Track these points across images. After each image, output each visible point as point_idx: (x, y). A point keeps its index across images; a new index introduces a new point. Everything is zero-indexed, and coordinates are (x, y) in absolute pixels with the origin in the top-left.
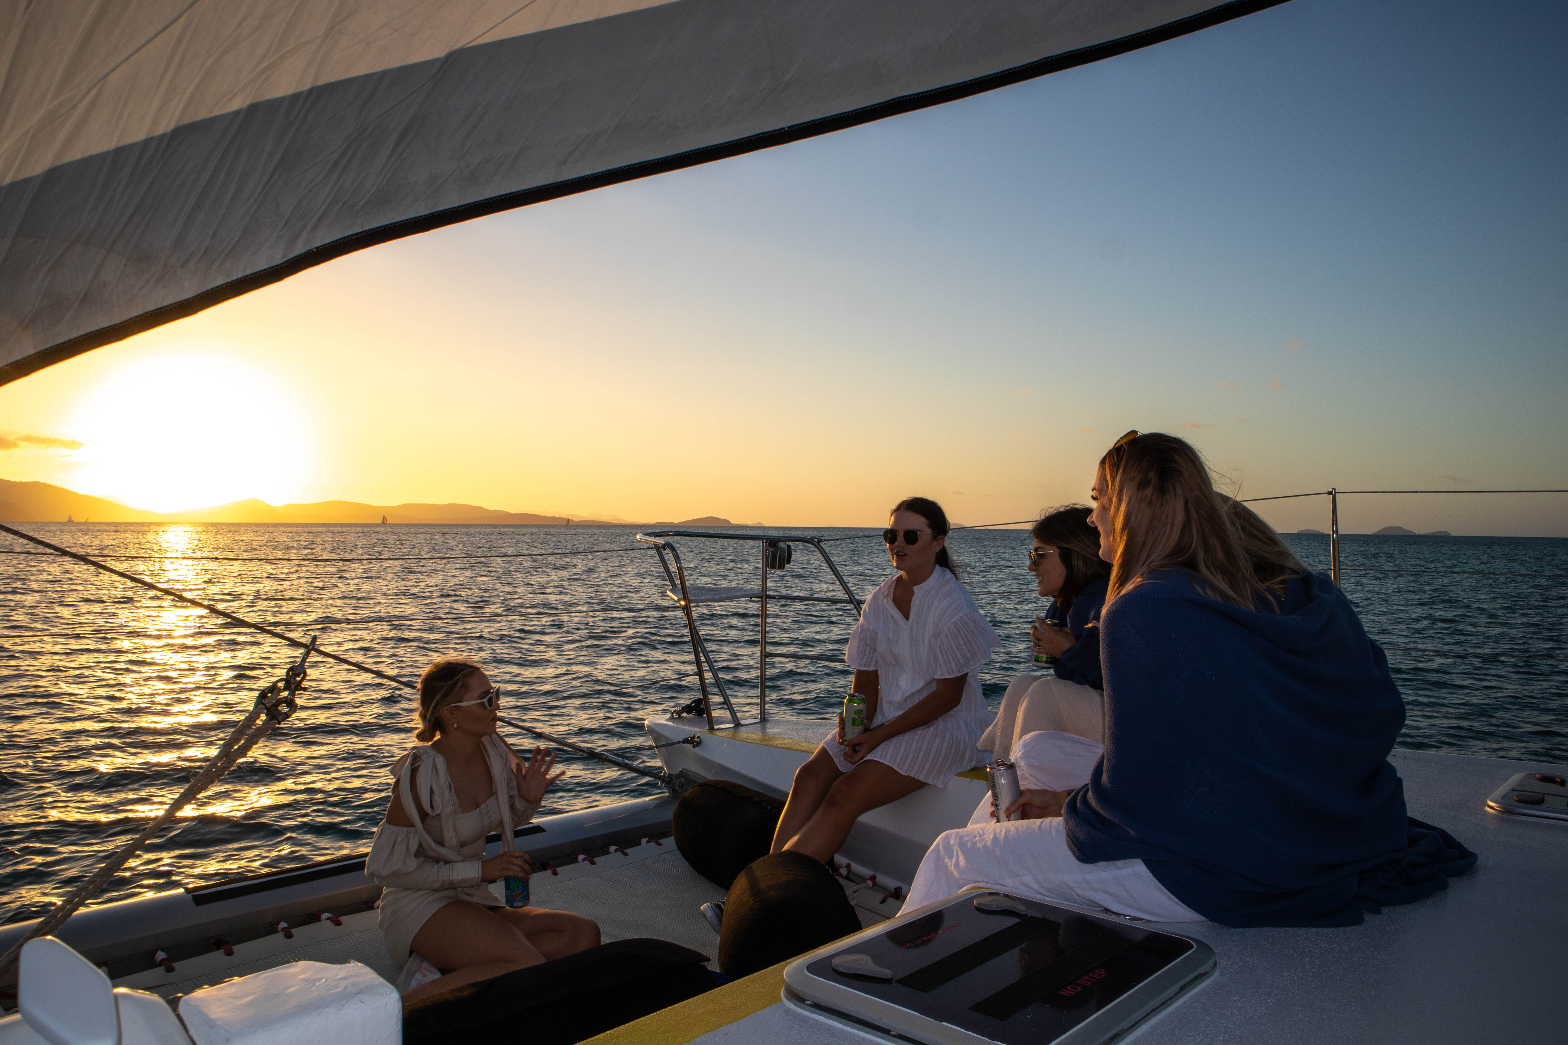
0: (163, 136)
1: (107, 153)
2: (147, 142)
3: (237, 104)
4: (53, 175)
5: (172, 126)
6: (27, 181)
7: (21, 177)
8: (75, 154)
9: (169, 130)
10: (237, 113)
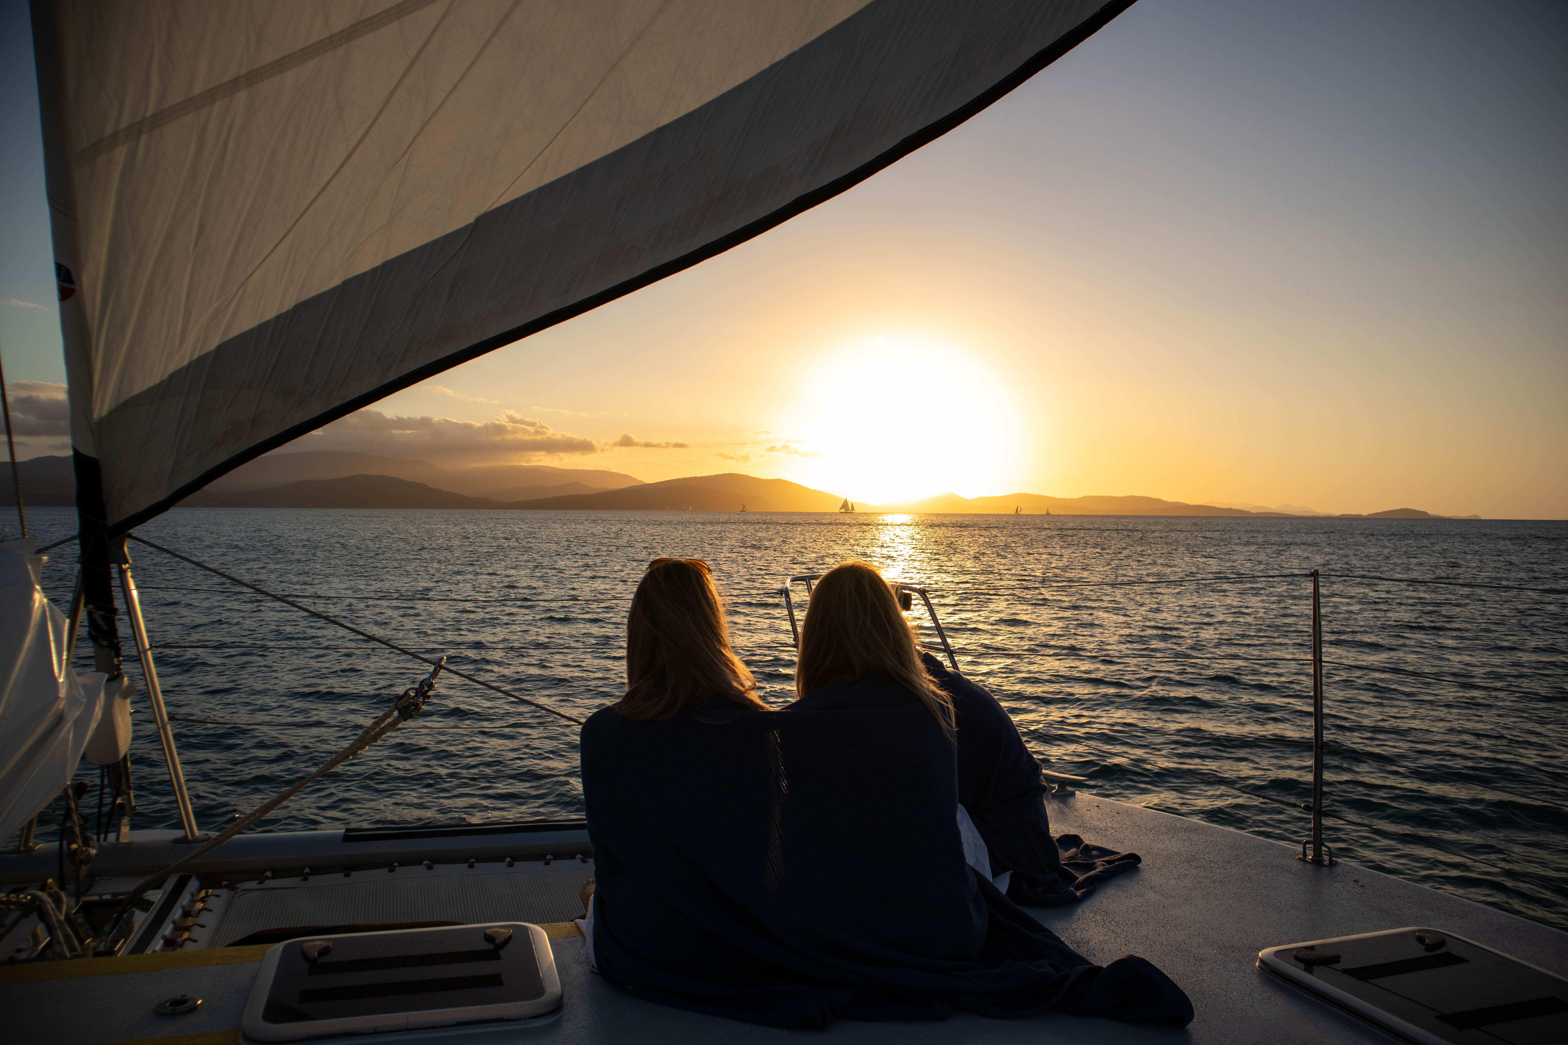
0: (288, 312)
1: (254, 329)
2: (278, 318)
3: (336, 281)
4: (221, 348)
5: (293, 304)
6: (207, 355)
7: (203, 353)
8: (234, 333)
9: (291, 308)
10: (335, 288)
